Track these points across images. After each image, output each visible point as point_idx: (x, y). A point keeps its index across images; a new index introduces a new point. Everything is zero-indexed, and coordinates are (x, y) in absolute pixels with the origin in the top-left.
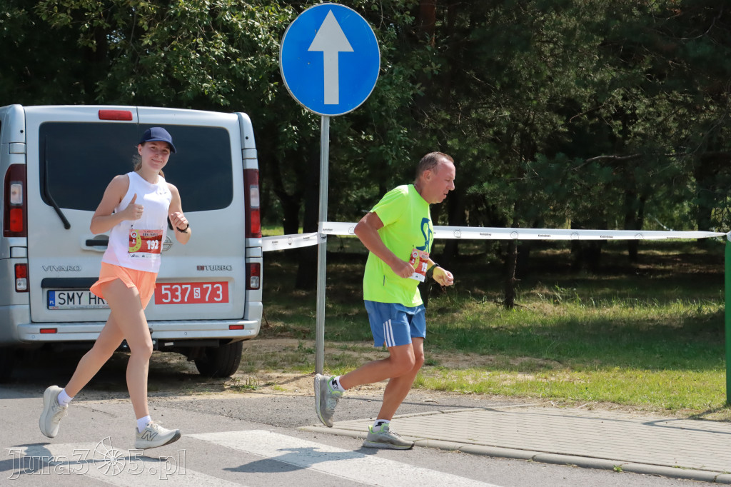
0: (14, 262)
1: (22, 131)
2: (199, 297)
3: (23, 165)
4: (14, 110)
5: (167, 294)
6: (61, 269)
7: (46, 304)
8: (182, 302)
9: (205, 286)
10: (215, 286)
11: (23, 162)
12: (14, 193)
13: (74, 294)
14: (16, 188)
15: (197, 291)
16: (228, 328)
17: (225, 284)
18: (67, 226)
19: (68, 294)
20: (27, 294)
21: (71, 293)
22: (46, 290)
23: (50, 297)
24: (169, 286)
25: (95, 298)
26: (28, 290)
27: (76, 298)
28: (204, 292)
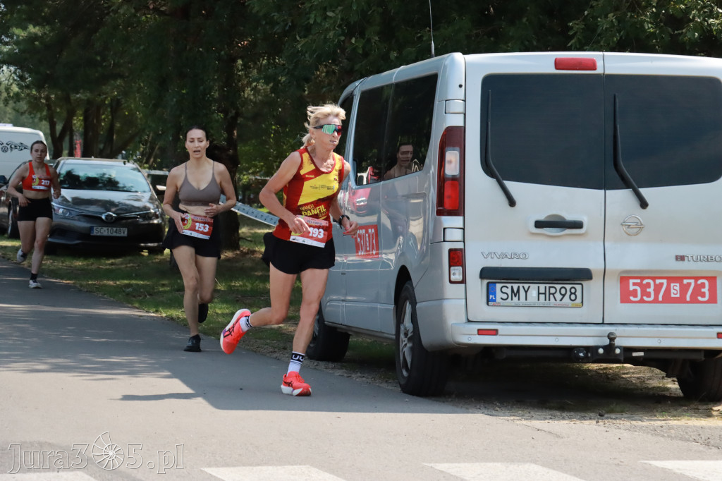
0: (448, 246)
1: (461, 86)
2: (678, 296)
3: (461, 127)
4: (453, 60)
5: (636, 290)
6: (504, 256)
7: (485, 300)
8: (656, 301)
9: (685, 281)
10: (700, 282)
11: (462, 124)
12: (450, 162)
13: (519, 287)
14: (452, 156)
15: (675, 288)
16: (716, 336)
17: (712, 280)
18: (512, 203)
19: (512, 287)
20: (463, 285)
21: (516, 287)
22: (486, 282)
23: (490, 291)
24: (638, 281)
25: (545, 294)
26: (463, 281)
27: (522, 292)
28: (684, 289)
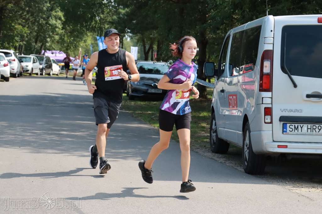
0: (264, 106)
1: (272, 31)
3: (271, 50)
4: (268, 19)
6: (291, 111)
7: (282, 131)
11: (272, 49)
12: (266, 67)
14: (267, 64)
18: (295, 86)
19: (295, 125)
20: (271, 124)
21: (296, 125)
22: (282, 123)
23: (284, 127)
25: (311, 129)
26: (271, 122)
27: (299, 128)
